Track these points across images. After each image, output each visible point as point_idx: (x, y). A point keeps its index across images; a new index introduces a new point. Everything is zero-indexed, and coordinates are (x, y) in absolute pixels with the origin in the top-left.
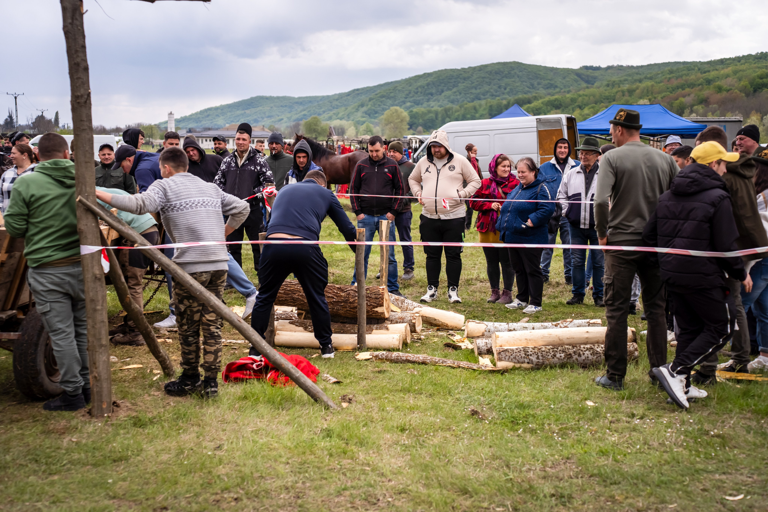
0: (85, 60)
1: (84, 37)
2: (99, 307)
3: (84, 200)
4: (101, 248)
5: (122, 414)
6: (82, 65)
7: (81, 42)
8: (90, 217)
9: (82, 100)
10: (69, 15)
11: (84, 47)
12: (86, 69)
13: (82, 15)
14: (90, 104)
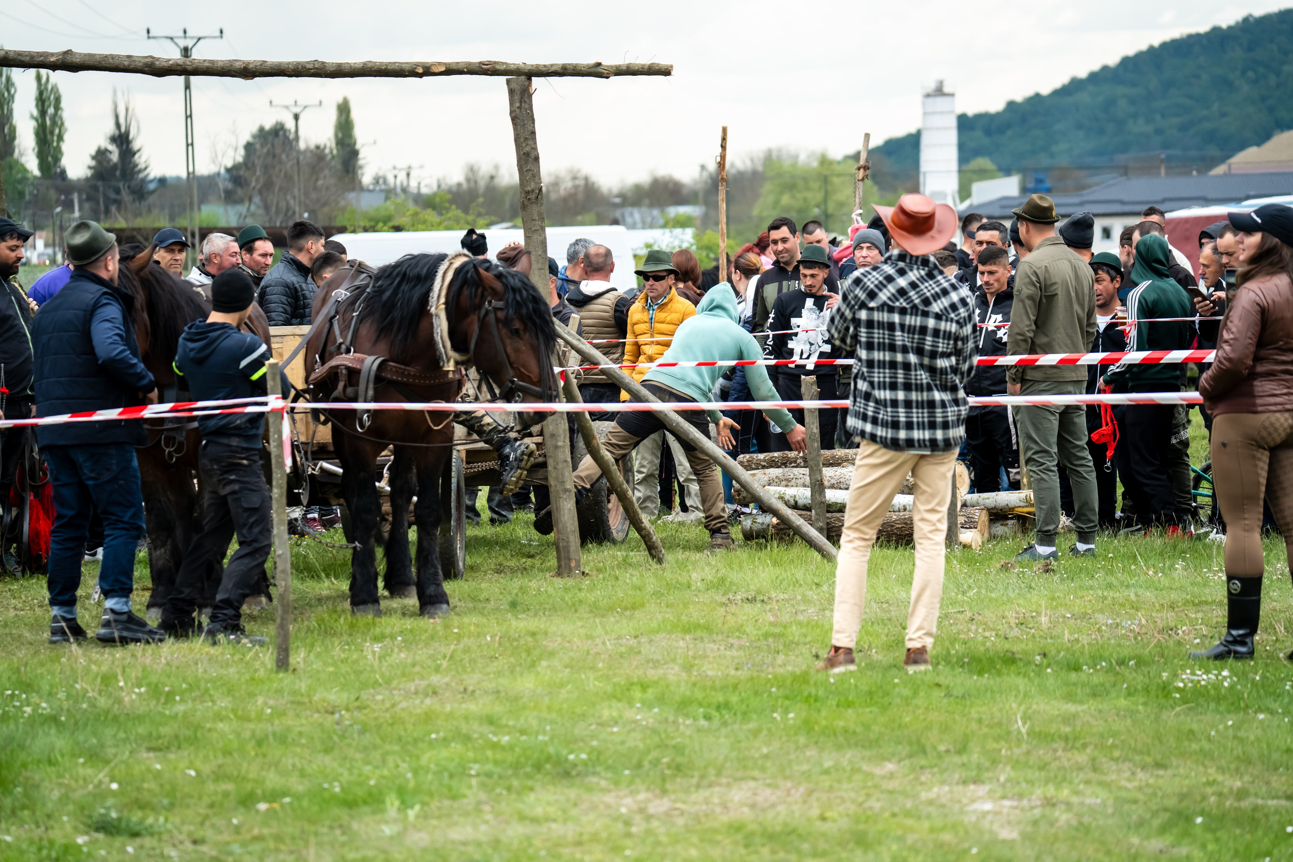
0: (535, 149)
6: (532, 153)
7: (529, 128)
10: (517, 97)
13: (530, 96)
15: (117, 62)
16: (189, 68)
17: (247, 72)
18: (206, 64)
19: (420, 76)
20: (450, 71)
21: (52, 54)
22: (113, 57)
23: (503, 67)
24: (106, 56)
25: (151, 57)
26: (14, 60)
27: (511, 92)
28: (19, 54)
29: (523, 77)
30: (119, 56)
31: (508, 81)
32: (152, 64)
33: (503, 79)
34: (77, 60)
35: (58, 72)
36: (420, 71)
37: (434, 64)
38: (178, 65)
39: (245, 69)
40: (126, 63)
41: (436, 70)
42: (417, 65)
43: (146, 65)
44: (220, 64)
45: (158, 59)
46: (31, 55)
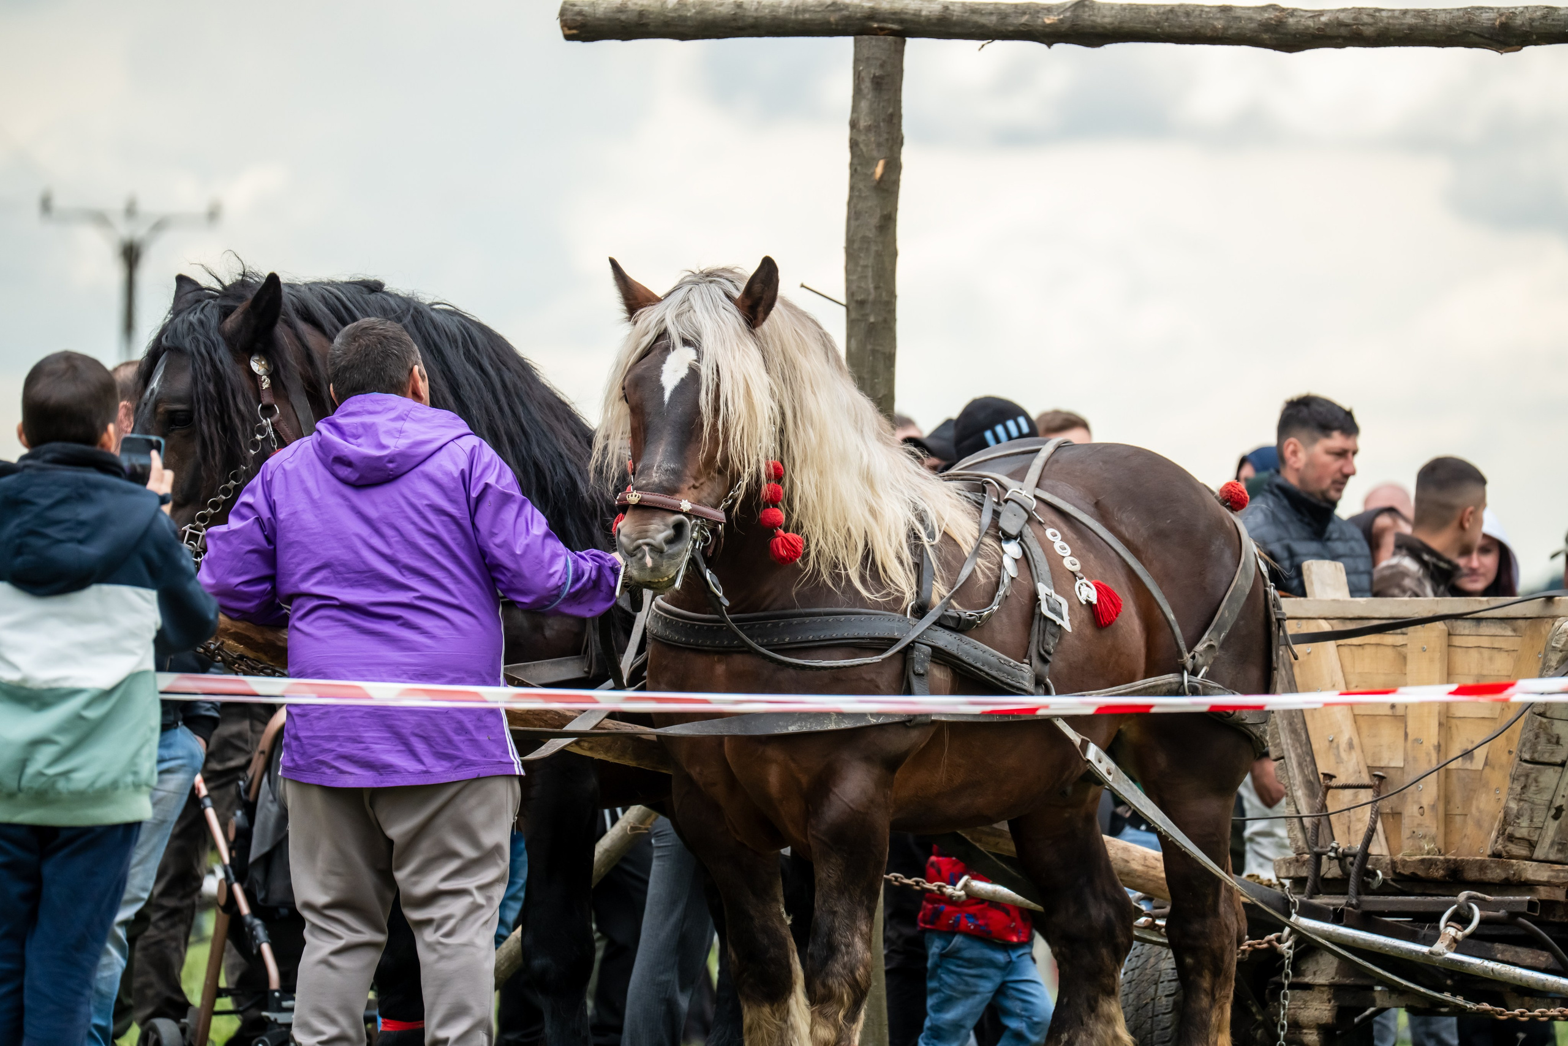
15: (1197, 22)
16: (1368, 31)
18: (1410, 20)
21: (1049, 9)
22: (1188, 11)
24: (1172, 10)
25: (1274, 7)
26: (961, 23)
28: (974, 10)
30: (1201, 8)
32: (1280, 23)
34: (1106, 20)
35: (1059, 47)
38: (1341, 24)
39: (1505, 26)
40: (1219, 24)
43: (1266, 26)
44: (1442, 17)
45: (1293, 12)
46: (1002, 13)
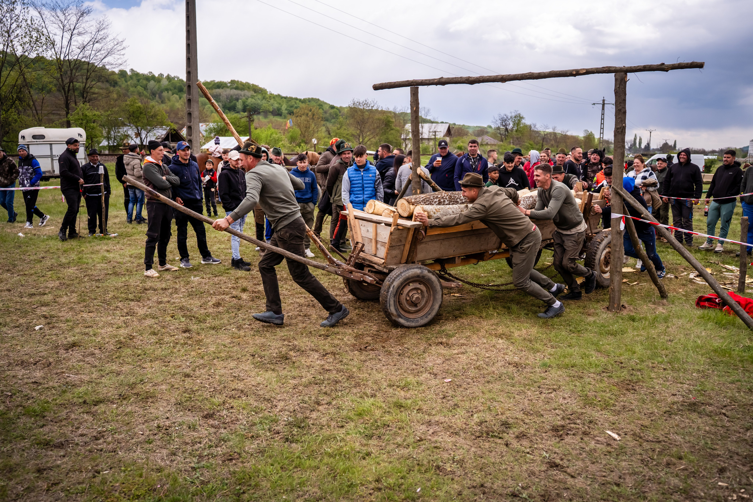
0: (625, 108)
1: (625, 94)
2: (617, 249)
3: (615, 187)
4: (622, 215)
5: (625, 313)
6: (623, 111)
7: (623, 98)
8: (618, 197)
9: (620, 131)
10: (618, 83)
11: (625, 100)
12: (625, 113)
13: (625, 82)
14: (625, 132)
17: (503, 79)
19: (575, 75)
20: (588, 72)
21: (436, 79)
23: (613, 69)
27: (616, 80)
29: (623, 73)
31: (615, 76)
33: (614, 74)
36: (574, 73)
37: (581, 70)
41: (581, 72)
42: (573, 70)
